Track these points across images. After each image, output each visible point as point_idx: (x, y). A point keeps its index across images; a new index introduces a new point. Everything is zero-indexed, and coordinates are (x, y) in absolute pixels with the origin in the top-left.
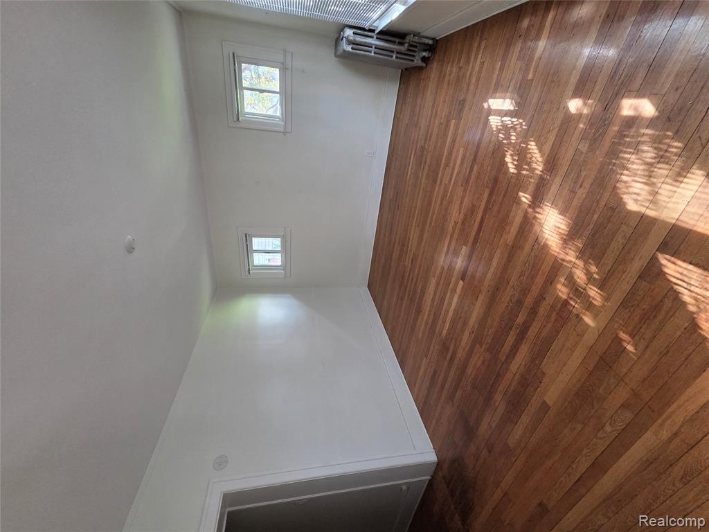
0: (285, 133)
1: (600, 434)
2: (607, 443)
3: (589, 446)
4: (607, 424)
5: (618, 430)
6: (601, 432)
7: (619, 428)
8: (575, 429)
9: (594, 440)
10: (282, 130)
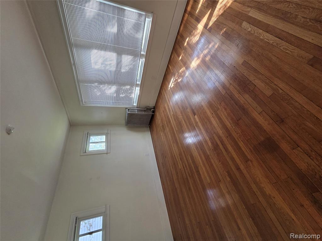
0: (107, 153)
1: (253, 32)
2: (256, 28)
3: (259, 36)
4: (248, 30)
5: (250, 25)
6: (251, 32)
7: (249, 25)
8: (252, 45)
9: (255, 34)
10: (106, 152)
